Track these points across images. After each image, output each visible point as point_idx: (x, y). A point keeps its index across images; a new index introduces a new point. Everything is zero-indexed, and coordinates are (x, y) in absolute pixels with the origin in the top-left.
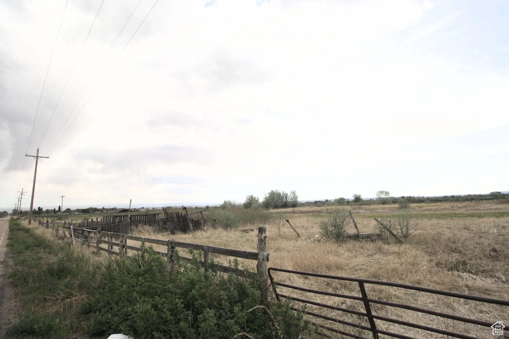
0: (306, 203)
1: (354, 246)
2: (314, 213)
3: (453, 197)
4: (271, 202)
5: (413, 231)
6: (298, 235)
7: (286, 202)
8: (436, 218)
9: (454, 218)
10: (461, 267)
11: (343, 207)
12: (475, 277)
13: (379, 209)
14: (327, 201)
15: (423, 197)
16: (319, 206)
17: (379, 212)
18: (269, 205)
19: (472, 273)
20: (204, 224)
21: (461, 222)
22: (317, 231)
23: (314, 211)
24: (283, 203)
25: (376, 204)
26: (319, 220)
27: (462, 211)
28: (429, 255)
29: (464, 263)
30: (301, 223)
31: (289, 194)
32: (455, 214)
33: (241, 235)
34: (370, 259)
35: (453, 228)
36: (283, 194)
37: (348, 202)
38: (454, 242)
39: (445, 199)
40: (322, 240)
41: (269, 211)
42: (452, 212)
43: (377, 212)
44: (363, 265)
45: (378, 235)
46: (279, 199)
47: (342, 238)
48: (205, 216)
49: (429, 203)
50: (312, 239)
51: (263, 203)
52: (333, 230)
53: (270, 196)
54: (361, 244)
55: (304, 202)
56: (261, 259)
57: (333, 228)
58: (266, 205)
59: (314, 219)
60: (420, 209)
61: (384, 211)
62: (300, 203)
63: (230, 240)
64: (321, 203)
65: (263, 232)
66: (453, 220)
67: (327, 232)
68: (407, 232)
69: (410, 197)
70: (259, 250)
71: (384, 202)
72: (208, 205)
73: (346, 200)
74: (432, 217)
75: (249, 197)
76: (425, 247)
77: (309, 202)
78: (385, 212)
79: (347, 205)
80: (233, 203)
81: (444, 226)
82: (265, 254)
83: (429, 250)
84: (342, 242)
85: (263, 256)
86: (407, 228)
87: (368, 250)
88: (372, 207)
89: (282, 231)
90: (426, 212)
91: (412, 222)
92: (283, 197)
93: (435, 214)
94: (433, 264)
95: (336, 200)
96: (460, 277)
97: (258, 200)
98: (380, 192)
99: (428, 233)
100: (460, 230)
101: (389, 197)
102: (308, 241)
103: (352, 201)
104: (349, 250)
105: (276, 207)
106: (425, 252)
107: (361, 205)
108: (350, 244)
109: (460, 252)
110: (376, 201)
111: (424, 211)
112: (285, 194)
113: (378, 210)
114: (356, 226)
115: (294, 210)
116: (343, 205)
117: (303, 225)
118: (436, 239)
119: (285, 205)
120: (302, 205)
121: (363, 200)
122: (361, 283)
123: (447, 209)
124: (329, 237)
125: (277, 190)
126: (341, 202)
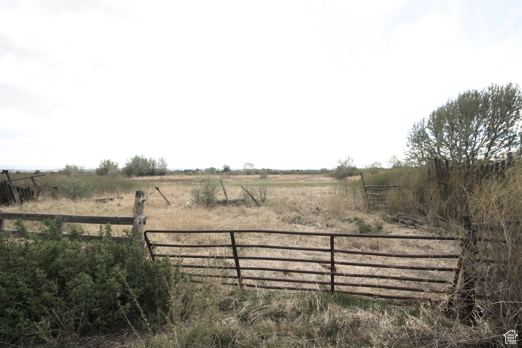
0: (175, 171)
1: (223, 210)
2: (184, 181)
3: (298, 171)
4: (134, 169)
5: (268, 196)
6: (169, 203)
7: (153, 170)
8: (285, 186)
9: (296, 187)
10: (297, 221)
11: (213, 176)
12: (304, 226)
13: (244, 178)
14: (198, 170)
15: (278, 170)
16: (190, 175)
17: (244, 181)
18: (132, 172)
19: (303, 225)
20: (38, 193)
21: (300, 190)
22: (188, 198)
23: (185, 179)
24: (149, 170)
25: (242, 174)
26: (190, 188)
27: (302, 182)
28: (278, 214)
29: (299, 218)
30: (171, 191)
31: (157, 161)
32: (297, 183)
33: (96, 206)
34: (234, 220)
35: (296, 194)
36: (150, 161)
37: (218, 172)
38: (295, 204)
39: (292, 172)
40: (193, 206)
41: (132, 179)
42: (296, 182)
43: (242, 182)
44: (229, 225)
45: (243, 200)
46: (145, 166)
47: (212, 204)
48: (38, 183)
49: (282, 175)
50: (183, 206)
51: (123, 169)
52: (204, 196)
53: (133, 161)
54: (229, 209)
55: (173, 170)
56: (138, 223)
57: (204, 194)
58: (128, 172)
59: (184, 187)
60: (275, 180)
61: (248, 180)
62: (169, 171)
63: (81, 211)
64: (192, 172)
65: (142, 196)
66: (296, 188)
67: (198, 199)
68: (265, 197)
69: (269, 170)
70: (136, 214)
71: (249, 172)
72: (38, 169)
73: (216, 170)
74: (282, 186)
75: (105, 162)
76: (275, 208)
77: (179, 170)
78: (249, 182)
79: (217, 175)
80: (80, 168)
81: (289, 193)
82: (143, 217)
83: (278, 210)
84: (212, 207)
85: (140, 220)
86: (265, 194)
87: (234, 213)
88: (238, 176)
89: (150, 200)
90: (279, 182)
91: (269, 189)
92: (150, 164)
93: (285, 184)
94: (280, 220)
95: (206, 170)
96: (296, 227)
97: (117, 166)
98: (247, 164)
99: (279, 198)
100: (299, 195)
101: (253, 168)
102: (179, 208)
103: (222, 171)
104: (218, 214)
105: (141, 174)
106: (275, 212)
107: (229, 175)
108: (220, 209)
109: (298, 211)
110: (242, 172)
111: (278, 181)
112: (152, 160)
113: (243, 180)
114: (225, 193)
115: (162, 178)
116: (214, 175)
117: (173, 193)
118: (283, 202)
119: (152, 173)
120: (172, 173)
121: (231, 170)
122: (232, 233)
123: (293, 180)
124: (200, 203)
125: (142, 156)
126: (212, 171)
